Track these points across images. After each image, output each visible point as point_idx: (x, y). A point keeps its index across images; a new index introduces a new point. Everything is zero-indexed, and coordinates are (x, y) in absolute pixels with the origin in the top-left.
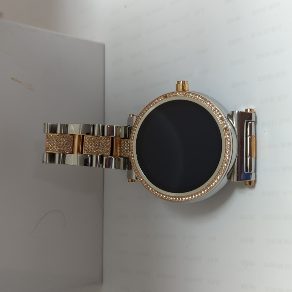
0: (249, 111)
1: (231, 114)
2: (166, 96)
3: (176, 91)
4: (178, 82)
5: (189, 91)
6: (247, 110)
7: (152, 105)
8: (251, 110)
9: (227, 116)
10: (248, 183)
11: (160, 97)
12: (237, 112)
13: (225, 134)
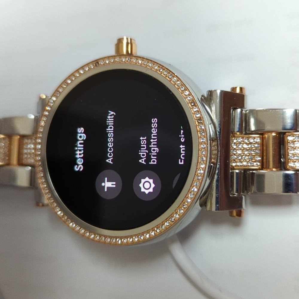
0: (238, 91)
1: (207, 95)
2: (98, 63)
3: (116, 54)
4: (120, 41)
5: (136, 54)
6: (234, 89)
7: (73, 79)
8: (241, 89)
9: (201, 99)
10: (235, 213)
11: (88, 64)
12: (218, 92)
13: (198, 129)
